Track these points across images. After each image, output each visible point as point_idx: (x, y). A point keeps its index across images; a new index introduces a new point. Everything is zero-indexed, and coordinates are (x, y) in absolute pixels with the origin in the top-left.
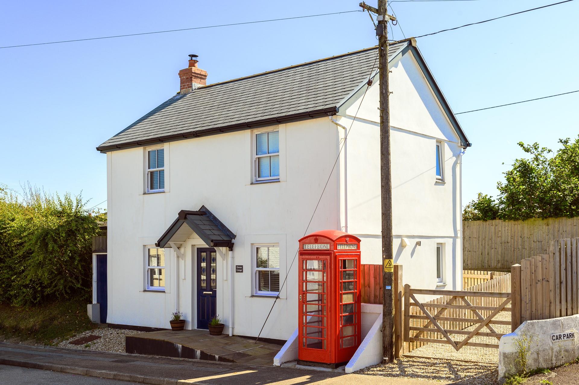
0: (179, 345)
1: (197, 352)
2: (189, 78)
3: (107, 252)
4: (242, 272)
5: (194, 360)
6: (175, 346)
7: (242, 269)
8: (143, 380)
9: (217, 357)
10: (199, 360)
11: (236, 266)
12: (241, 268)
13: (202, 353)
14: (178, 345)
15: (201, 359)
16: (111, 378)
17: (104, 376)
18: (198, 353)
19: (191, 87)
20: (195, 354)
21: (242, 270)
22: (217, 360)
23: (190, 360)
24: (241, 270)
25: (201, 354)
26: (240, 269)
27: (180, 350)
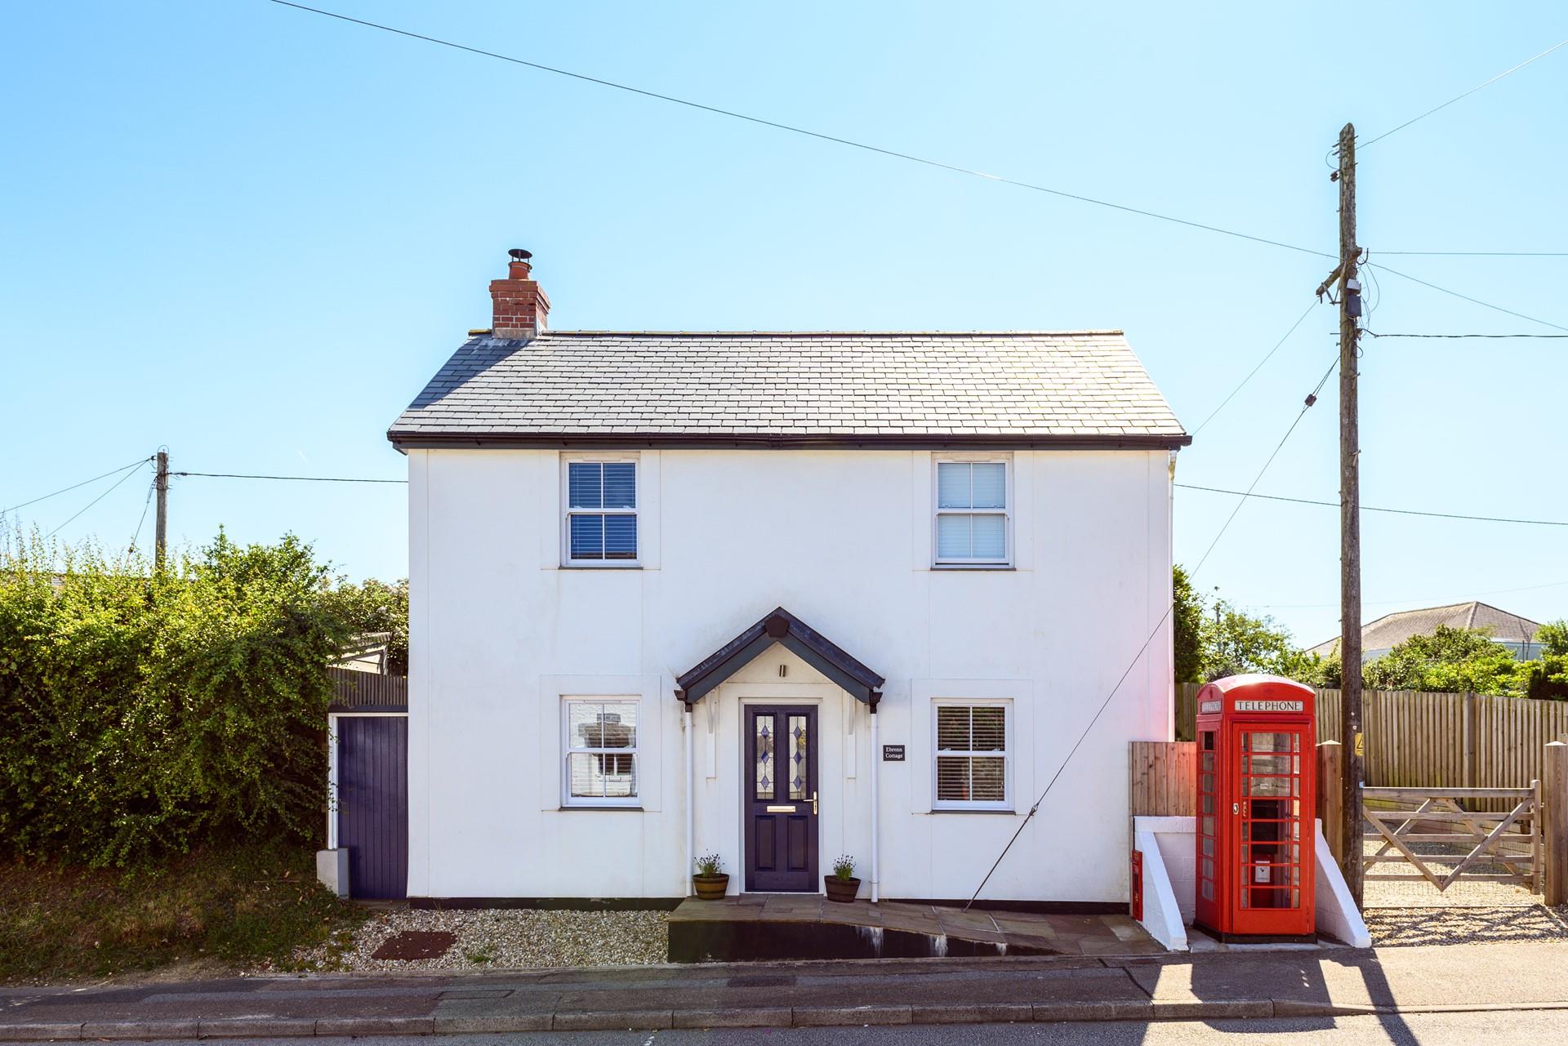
0: (872, 929)
1: (935, 940)
2: (526, 305)
3: (407, 712)
4: (903, 759)
5: (930, 960)
6: (861, 932)
7: (903, 753)
8: (1031, 1014)
9: (1003, 946)
10: (943, 958)
11: (885, 747)
12: (901, 750)
13: (952, 941)
14: (869, 931)
15: (950, 956)
16: (904, 1021)
17: (874, 1021)
18: (941, 942)
19: (533, 326)
20: (931, 945)
21: (904, 756)
22: (1003, 954)
23: (917, 960)
24: (899, 757)
25: (948, 945)
26: (893, 753)
27: (876, 941)
